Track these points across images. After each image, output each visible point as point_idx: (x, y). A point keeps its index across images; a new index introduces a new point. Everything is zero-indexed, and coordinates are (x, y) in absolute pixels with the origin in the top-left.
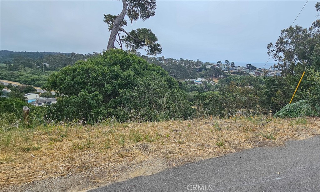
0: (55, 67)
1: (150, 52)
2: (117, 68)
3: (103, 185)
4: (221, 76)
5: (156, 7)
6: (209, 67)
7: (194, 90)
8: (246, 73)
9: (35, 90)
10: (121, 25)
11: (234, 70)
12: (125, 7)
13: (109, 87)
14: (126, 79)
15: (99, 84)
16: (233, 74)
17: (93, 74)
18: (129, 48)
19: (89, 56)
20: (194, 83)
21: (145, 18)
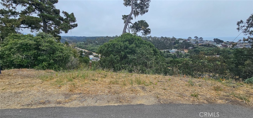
0: (100, 43)
1: (144, 34)
2: (127, 43)
4: (191, 48)
5: (149, 7)
6: (182, 41)
7: (169, 57)
8: (213, 46)
9: (92, 54)
10: (130, 20)
11: (202, 43)
12: (132, 10)
13: (123, 53)
14: (131, 49)
15: (118, 52)
16: (201, 46)
17: (116, 46)
18: (133, 32)
19: (114, 37)
20: (169, 52)
21: (142, 14)
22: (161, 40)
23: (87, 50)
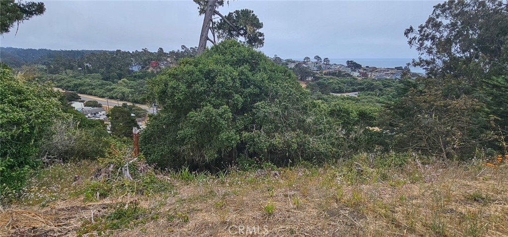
4: (310, 79)
6: (293, 66)
8: (346, 74)
9: (79, 98)
11: (329, 70)
16: (327, 75)
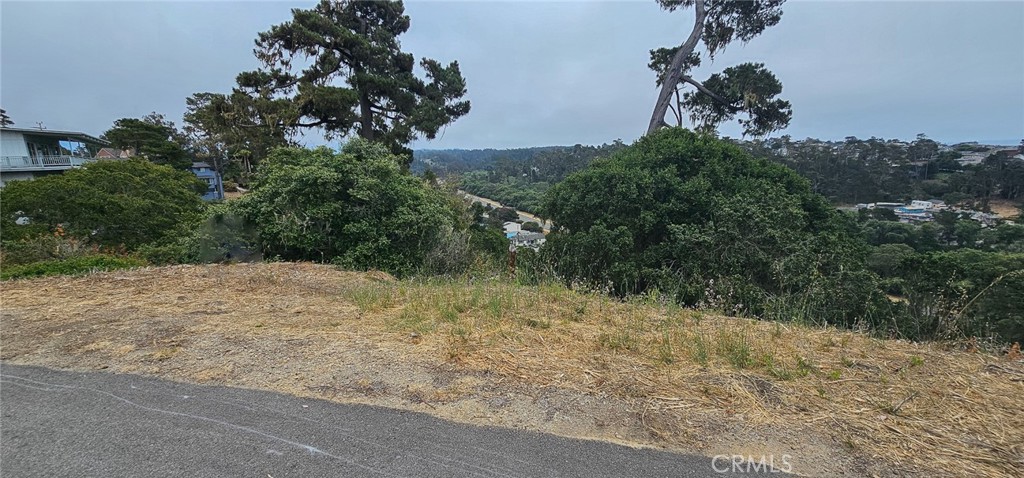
0: (547, 174)
1: (754, 127)
2: (669, 173)
3: (673, 449)
6: (977, 159)
7: (892, 240)
9: (517, 217)
10: (687, 67)
12: (700, 20)
13: (649, 217)
14: (688, 201)
15: (630, 211)
17: (621, 188)
18: (697, 123)
20: (896, 218)
21: (749, 35)
22: (843, 156)
23: (496, 201)
